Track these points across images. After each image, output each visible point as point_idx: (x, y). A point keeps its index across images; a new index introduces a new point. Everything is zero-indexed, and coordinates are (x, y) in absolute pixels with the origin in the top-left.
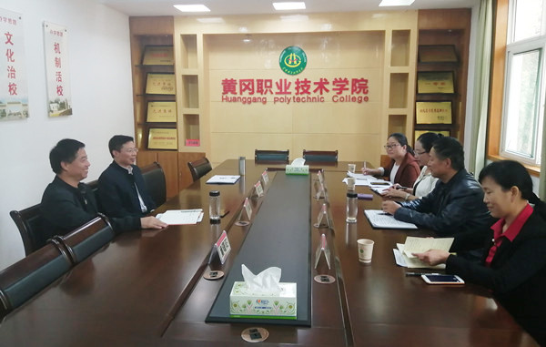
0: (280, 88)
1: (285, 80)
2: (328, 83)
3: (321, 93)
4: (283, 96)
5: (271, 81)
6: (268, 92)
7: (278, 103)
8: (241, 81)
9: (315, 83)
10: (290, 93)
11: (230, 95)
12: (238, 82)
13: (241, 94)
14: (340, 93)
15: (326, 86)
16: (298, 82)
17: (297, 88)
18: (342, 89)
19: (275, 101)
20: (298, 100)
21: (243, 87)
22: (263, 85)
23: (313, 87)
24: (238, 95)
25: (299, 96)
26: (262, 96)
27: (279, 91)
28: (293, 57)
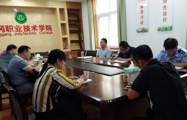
0: (17, 29)
1: (19, 26)
2: (37, 27)
3: (35, 31)
4: (19, 32)
5: (12, 26)
6: (12, 31)
7: (17, 35)
9: (32, 27)
10: (22, 31)
14: (42, 31)
16: (24, 27)
17: (24, 29)
18: (42, 29)
19: (15, 35)
20: (26, 34)
22: (9, 28)
23: (31, 29)
25: (26, 32)
26: (9, 33)
27: (16, 30)
28: (21, 16)
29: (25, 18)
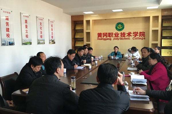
0: (115, 35)
1: (117, 33)
3: (129, 37)
4: (116, 38)
5: (113, 33)
6: (112, 37)
7: (115, 40)
8: (103, 33)
10: (119, 37)
11: (100, 38)
12: (102, 34)
13: (103, 37)
14: (135, 37)
15: (131, 34)
16: (121, 33)
17: (121, 35)
18: (136, 35)
20: (122, 39)
21: (104, 35)
22: (110, 35)
23: (126, 35)
24: (102, 38)
26: (110, 38)
28: (120, 25)
29: (123, 26)
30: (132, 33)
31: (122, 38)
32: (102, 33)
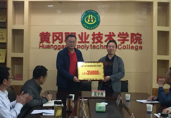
0: (81, 38)
1: (85, 33)
2: (115, 36)
4: (83, 44)
5: (75, 33)
8: (53, 33)
9: (106, 36)
10: (88, 42)
11: (45, 44)
12: (51, 34)
13: (53, 43)
14: (123, 43)
16: (94, 35)
17: (93, 39)
18: (124, 40)
20: (94, 47)
21: (55, 38)
23: (104, 38)
24: (51, 44)
25: (95, 44)
27: (80, 41)
28: (91, 17)
30: (117, 35)
31: (96, 45)
32: (51, 32)
